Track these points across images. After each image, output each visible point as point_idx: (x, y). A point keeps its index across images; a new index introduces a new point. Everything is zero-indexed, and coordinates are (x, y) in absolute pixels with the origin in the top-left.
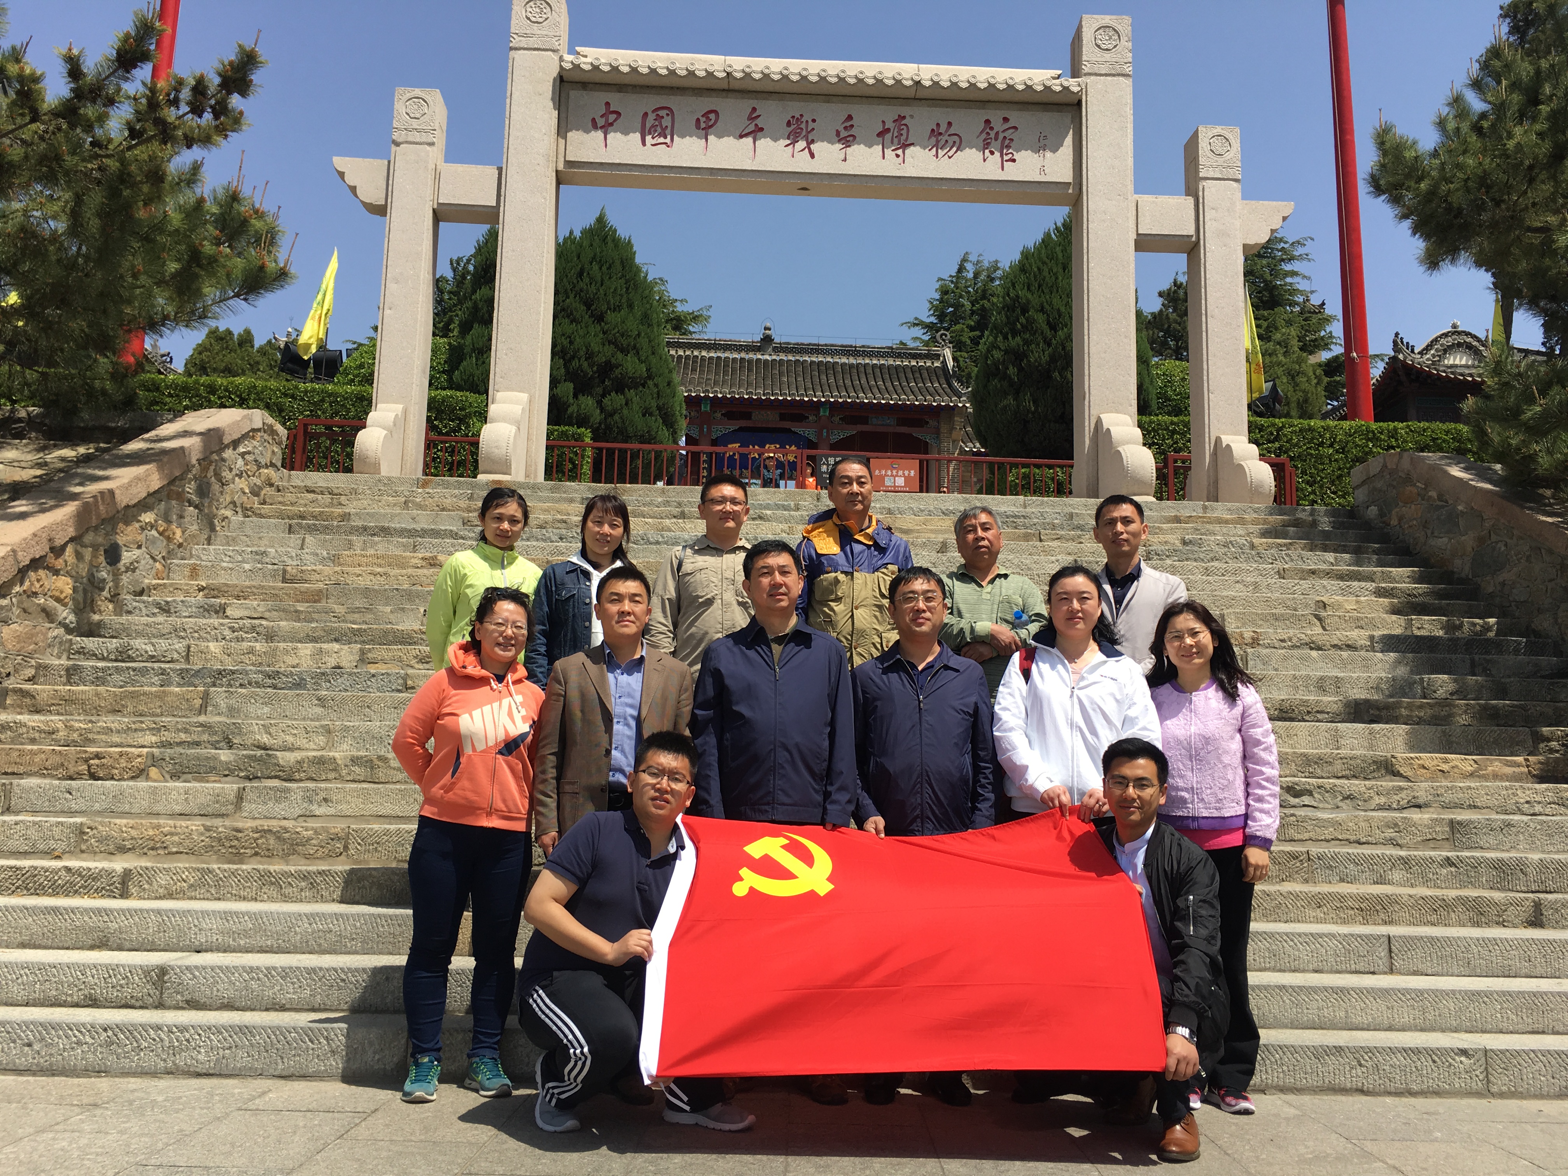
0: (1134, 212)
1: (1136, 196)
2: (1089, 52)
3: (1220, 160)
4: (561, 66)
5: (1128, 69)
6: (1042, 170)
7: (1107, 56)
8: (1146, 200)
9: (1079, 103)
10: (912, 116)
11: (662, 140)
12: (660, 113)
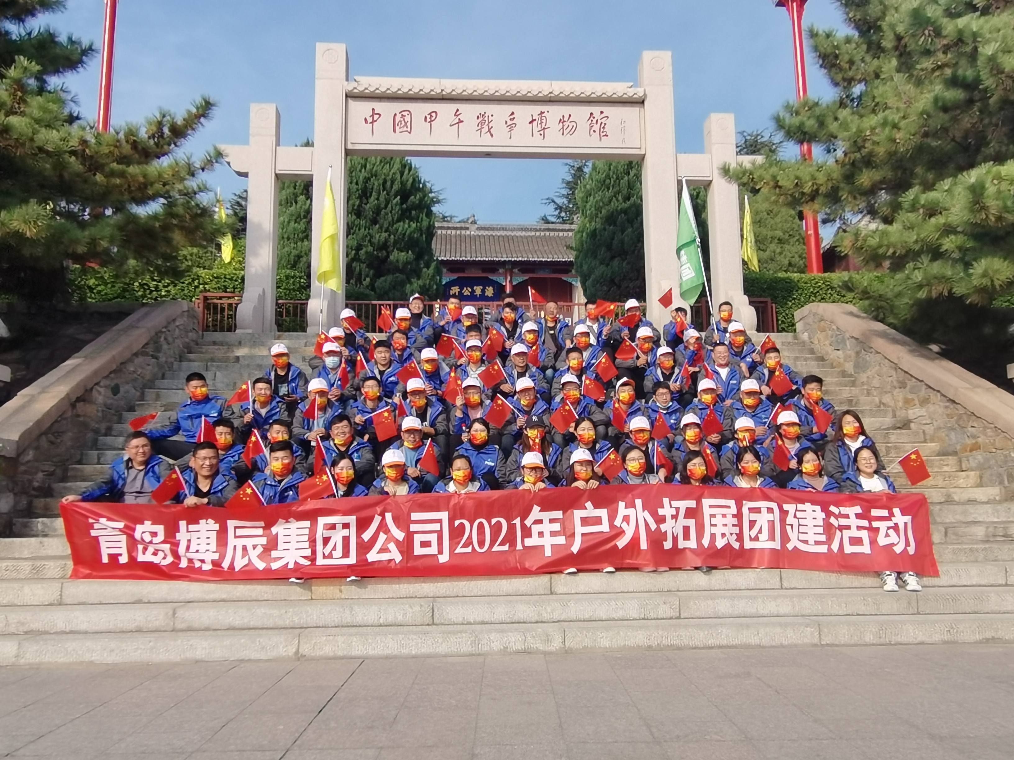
0: (675, 164)
1: (676, 155)
3: (724, 133)
4: (346, 89)
5: (670, 81)
6: (623, 141)
7: (658, 74)
8: (681, 157)
9: (643, 102)
10: (548, 112)
11: (405, 129)
12: (404, 113)
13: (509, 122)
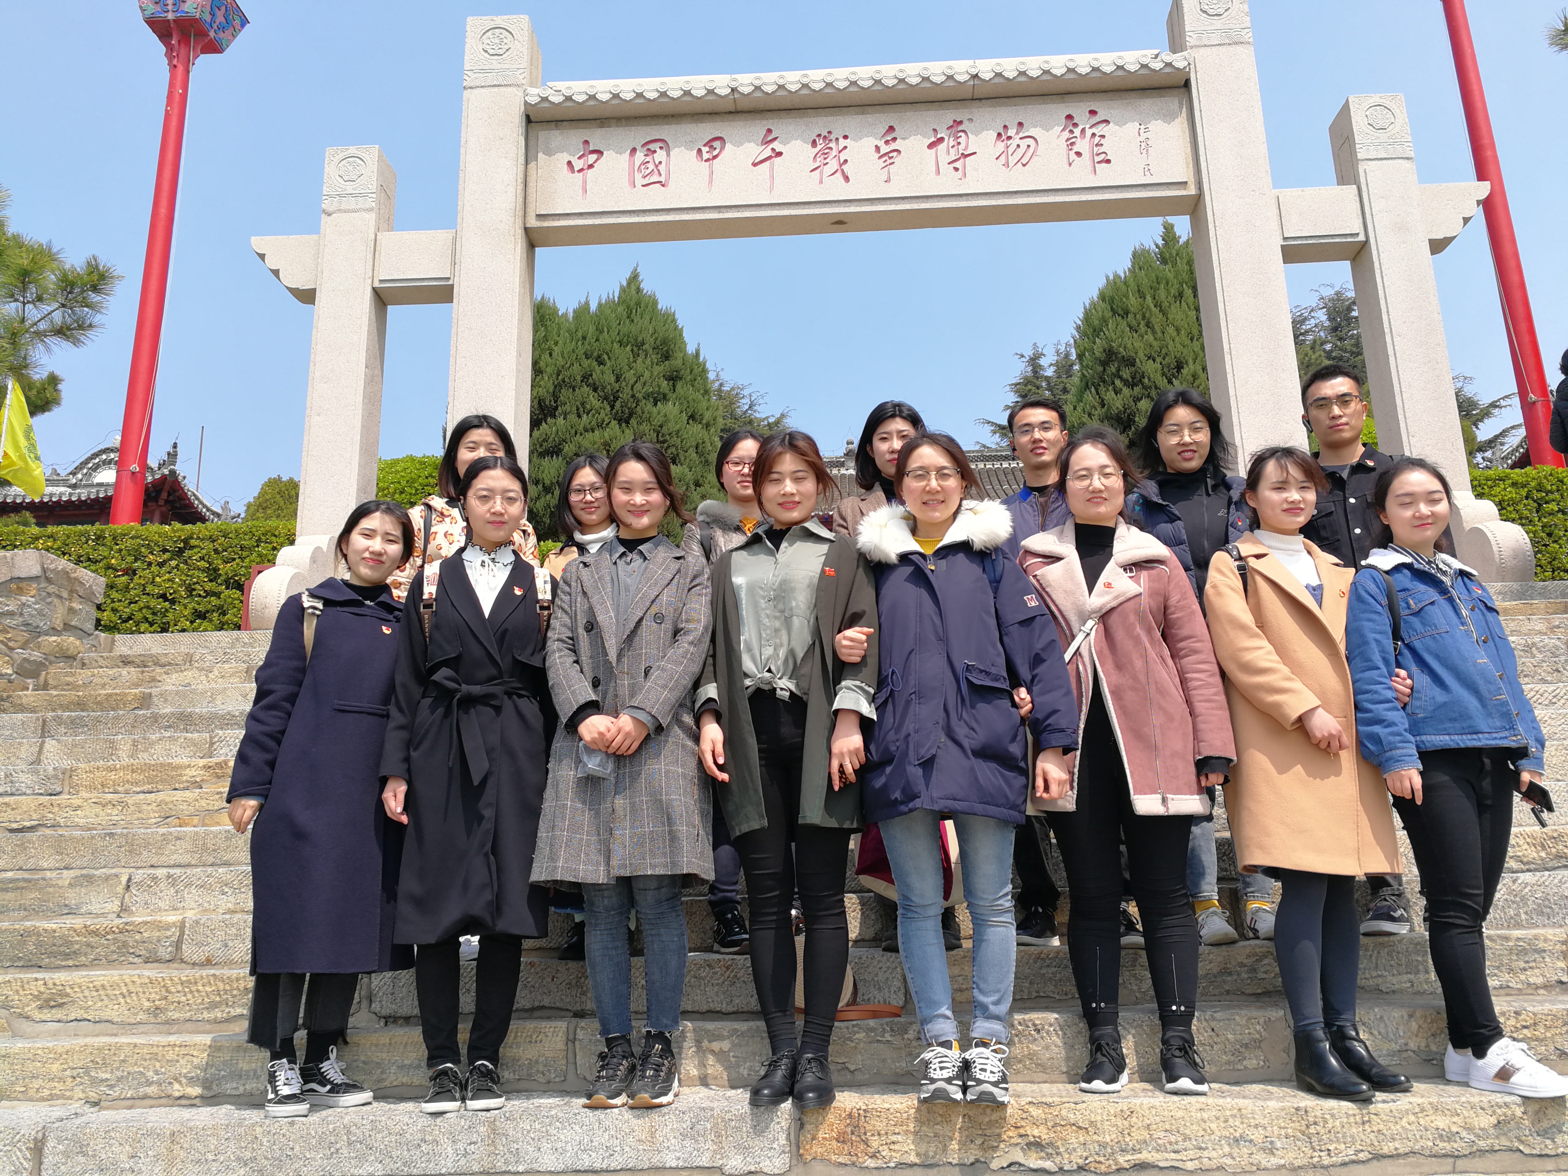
0: (1276, 211)
1: (1276, 192)
2: (1192, 20)
3: (1383, 136)
4: (526, 103)
5: (1248, 36)
6: (1147, 169)
7: (1218, 23)
8: (1288, 194)
9: (1187, 84)
10: (970, 120)
11: (655, 178)
12: (652, 147)
13: (884, 149)
